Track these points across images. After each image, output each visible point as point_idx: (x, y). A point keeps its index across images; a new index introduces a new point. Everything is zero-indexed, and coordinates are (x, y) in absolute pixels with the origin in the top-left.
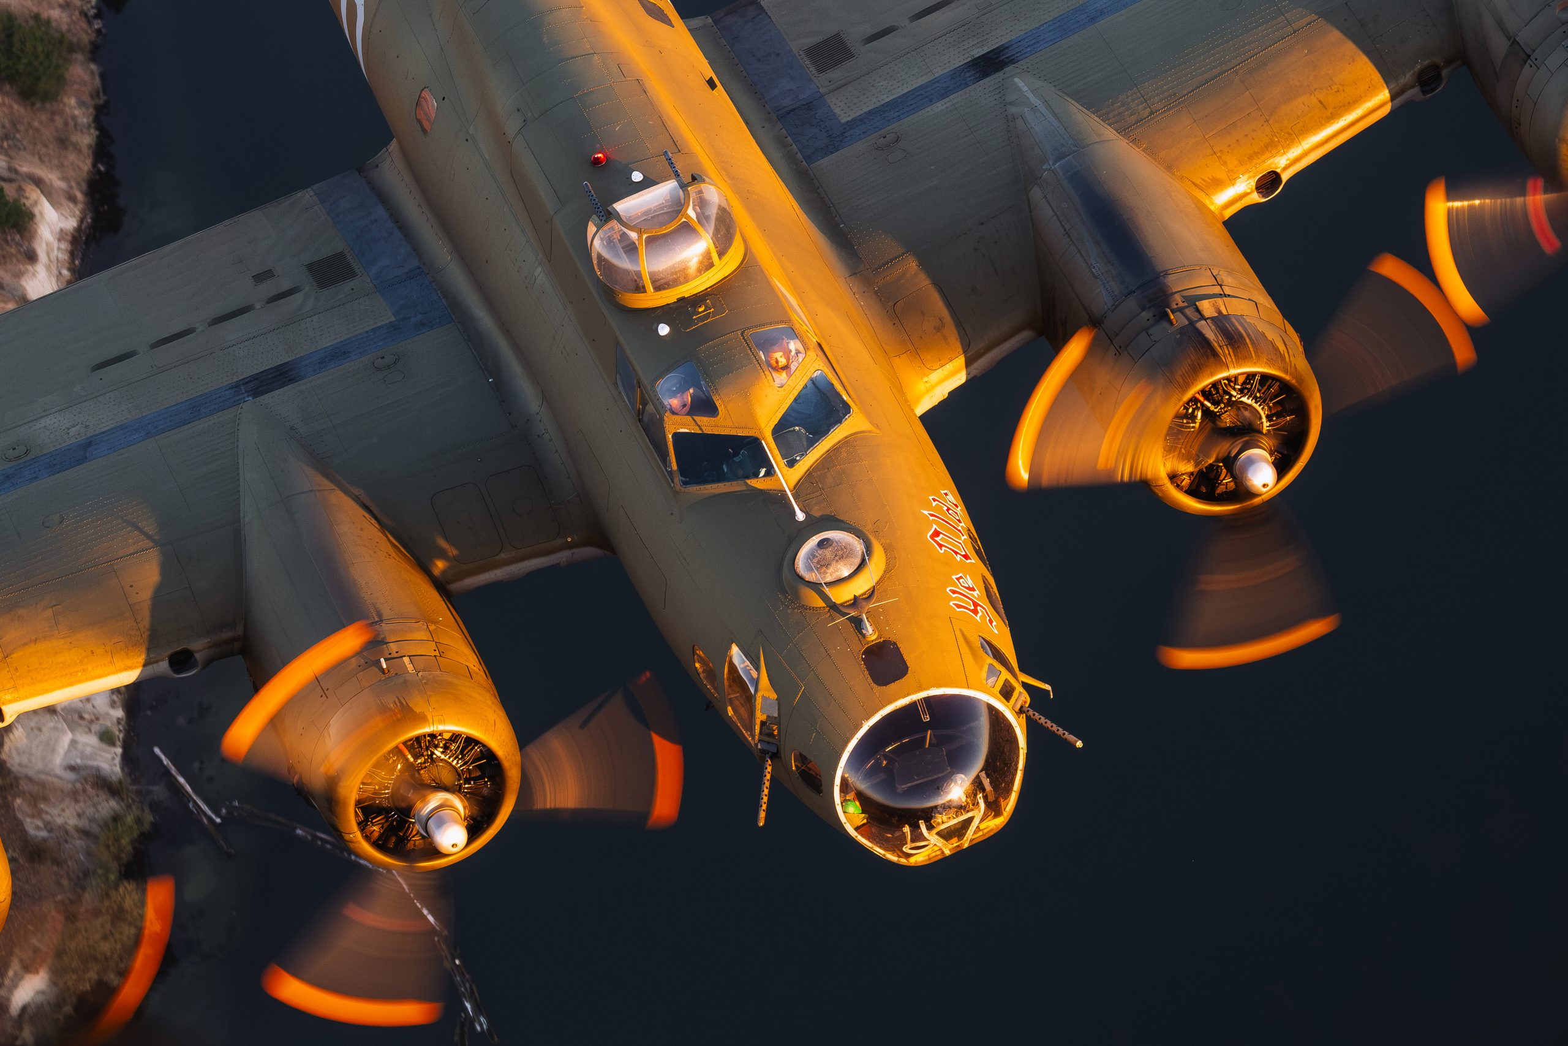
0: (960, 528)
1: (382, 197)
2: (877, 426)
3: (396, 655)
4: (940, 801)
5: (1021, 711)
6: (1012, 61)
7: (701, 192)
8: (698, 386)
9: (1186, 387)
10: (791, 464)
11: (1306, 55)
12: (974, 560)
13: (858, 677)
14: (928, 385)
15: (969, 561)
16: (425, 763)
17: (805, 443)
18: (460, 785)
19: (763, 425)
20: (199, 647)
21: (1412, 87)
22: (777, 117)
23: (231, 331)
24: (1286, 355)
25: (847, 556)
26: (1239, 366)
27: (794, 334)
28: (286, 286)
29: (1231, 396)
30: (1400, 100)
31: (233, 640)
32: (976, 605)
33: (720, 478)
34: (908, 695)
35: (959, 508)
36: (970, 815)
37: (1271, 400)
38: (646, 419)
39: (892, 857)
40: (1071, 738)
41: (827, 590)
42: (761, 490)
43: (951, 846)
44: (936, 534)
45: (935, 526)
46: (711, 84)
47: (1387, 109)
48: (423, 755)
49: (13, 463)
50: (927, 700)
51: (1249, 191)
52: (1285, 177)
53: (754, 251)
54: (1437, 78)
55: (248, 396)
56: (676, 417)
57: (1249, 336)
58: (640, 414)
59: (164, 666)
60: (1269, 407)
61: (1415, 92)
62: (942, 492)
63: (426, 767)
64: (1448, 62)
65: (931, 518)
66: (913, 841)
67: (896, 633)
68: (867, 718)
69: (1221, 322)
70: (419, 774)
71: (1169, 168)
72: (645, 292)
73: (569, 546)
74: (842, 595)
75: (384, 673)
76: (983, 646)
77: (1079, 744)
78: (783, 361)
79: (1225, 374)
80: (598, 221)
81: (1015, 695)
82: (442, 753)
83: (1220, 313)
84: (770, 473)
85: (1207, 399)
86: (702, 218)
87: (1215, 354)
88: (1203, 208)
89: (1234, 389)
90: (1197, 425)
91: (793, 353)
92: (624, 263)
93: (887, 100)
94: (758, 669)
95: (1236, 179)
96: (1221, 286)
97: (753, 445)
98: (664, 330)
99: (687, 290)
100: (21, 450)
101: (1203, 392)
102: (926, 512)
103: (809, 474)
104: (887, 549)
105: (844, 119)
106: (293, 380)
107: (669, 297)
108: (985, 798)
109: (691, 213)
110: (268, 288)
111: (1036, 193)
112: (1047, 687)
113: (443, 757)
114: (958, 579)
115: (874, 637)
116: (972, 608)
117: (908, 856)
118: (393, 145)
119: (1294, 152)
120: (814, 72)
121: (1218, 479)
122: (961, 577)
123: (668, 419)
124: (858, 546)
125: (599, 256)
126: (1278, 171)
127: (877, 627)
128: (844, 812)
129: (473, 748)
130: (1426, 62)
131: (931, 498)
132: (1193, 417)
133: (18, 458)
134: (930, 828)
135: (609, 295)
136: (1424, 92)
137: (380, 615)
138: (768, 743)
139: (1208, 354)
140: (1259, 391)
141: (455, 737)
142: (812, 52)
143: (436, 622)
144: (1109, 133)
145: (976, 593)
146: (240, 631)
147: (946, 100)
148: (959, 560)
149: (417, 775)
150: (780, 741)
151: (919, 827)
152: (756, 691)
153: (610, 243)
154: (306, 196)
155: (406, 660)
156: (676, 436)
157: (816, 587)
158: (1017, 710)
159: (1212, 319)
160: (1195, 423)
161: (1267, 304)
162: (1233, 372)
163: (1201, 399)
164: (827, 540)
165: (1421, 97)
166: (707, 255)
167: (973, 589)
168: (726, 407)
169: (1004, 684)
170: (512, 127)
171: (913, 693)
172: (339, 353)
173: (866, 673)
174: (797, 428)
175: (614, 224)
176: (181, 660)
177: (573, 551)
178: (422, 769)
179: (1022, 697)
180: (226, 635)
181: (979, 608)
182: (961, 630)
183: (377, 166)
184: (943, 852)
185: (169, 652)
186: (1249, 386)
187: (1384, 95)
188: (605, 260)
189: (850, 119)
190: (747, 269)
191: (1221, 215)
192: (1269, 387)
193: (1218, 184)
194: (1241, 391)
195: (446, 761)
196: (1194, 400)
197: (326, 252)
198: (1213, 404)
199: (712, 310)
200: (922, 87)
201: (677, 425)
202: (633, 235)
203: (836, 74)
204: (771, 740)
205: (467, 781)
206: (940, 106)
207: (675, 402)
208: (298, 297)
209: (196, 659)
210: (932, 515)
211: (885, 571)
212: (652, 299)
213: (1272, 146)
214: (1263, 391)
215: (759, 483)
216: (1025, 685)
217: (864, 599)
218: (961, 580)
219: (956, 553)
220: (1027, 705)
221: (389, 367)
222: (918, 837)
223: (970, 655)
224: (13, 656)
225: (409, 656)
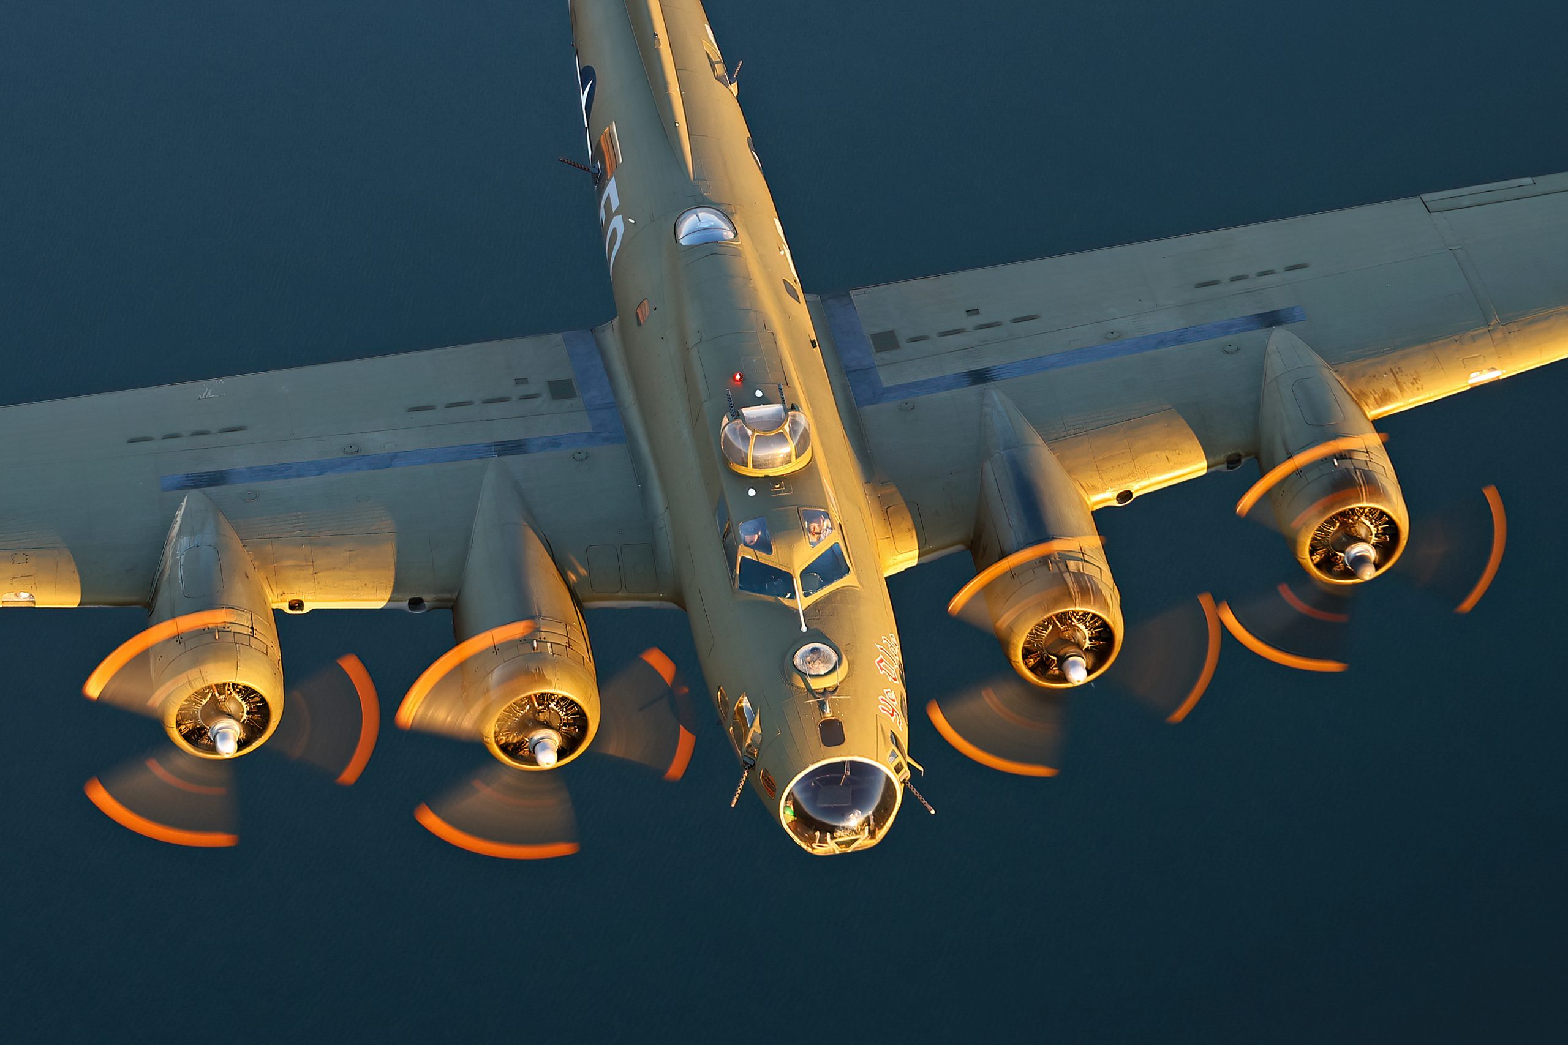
0: (895, 660)
1: (603, 353)
2: (861, 584)
3: (544, 640)
4: (842, 824)
5: (904, 782)
6: (992, 379)
7: (794, 416)
8: (764, 532)
9: (1049, 610)
10: (806, 595)
11: (1166, 427)
12: (899, 682)
13: (814, 737)
14: (895, 561)
15: (895, 682)
16: (544, 709)
17: (818, 585)
18: (560, 727)
19: (796, 567)
20: (428, 598)
21: (1223, 463)
22: (846, 372)
23: (495, 410)
24: (1111, 606)
25: (826, 663)
26: (1082, 606)
27: (827, 515)
28: (532, 390)
29: (1072, 621)
30: (1213, 469)
31: (449, 600)
32: (893, 710)
33: (762, 591)
34: (841, 756)
35: (897, 647)
36: (858, 837)
37: (1094, 629)
38: (727, 541)
39: (804, 846)
40: (929, 807)
41: (809, 679)
42: (786, 606)
43: (840, 850)
44: (881, 661)
45: (881, 656)
46: (813, 344)
47: (1204, 472)
48: (543, 704)
49: (348, 456)
50: (852, 763)
51: (1112, 498)
52: (1135, 496)
53: (817, 458)
54: (1239, 461)
55: (495, 454)
56: (746, 548)
57: (1092, 589)
58: (724, 537)
59: (404, 605)
60: (1092, 633)
61: (1223, 467)
62: (890, 635)
63: (543, 712)
64: (1247, 455)
65: (880, 650)
66: (819, 842)
67: (842, 717)
68: (813, 763)
69: (1079, 576)
70: (539, 715)
71: (1069, 472)
72: (747, 466)
73: (660, 599)
74: (817, 684)
75: (534, 649)
76: (891, 737)
77: (933, 812)
78: (817, 530)
79: (1073, 609)
80: (730, 417)
81: (902, 771)
82: (555, 705)
83: (1079, 570)
84: (793, 597)
85: (1058, 620)
86: (793, 432)
87: (1070, 595)
88: (1082, 501)
89: (1075, 618)
90: (1047, 633)
91: (825, 527)
92: (739, 444)
93: (914, 381)
94: (755, 714)
95: (1106, 489)
96: (1083, 553)
97: (788, 578)
98: (752, 492)
99: (771, 472)
100: (355, 449)
101: (1057, 616)
102: (878, 646)
103: (815, 604)
104: (851, 664)
105: (885, 385)
106: (523, 452)
107: (760, 473)
108: (869, 829)
109: (787, 428)
110: (523, 390)
111: (988, 466)
112: (921, 769)
113: (555, 708)
114: (887, 692)
115: (829, 715)
116: (891, 712)
117: (813, 848)
118: (616, 321)
119: (1144, 483)
120: (874, 350)
121: (1051, 666)
122: (889, 692)
123: (742, 547)
124: (834, 658)
125: (726, 435)
126: (1132, 491)
127: (833, 710)
128: (784, 813)
129: (573, 707)
130: (1234, 452)
131: (883, 637)
132: (1046, 628)
133: (352, 453)
134: (832, 838)
135: (726, 462)
136: (1228, 468)
137: (540, 613)
138: (750, 758)
139: (1066, 596)
140: (1089, 622)
141: (564, 698)
142: (875, 337)
143: (571, 625)
144: (1039, 441)
145: (895, 703)
146: (454, 596)
147: (948, 391)
148: (890, 680)
149: (537, 715)
150: (757, 759)
151: (826, 836)
152: (751, 726)
153: (733, 431)
154: (558, 337)
155: (549, 644)
156: (743, 559)
157: (803, 675)
158: (901, 781)
159: (1073, 573)
160: (1047, 631)
161: (1107, 572)
162: (1077, 609)
163: (1055, 619)
164: (817, 649)
165: (1226, 470)
166: (790, 455)
167: (893, 700)
168: (777, 550)
169: (898, 764)
170: (692, 340)
171: (844, 756)
172: (554, 443)
173: (819, 735)
174: (815, 574)
175: (739, 421)
176: (415, 603)
177: (662, 602)
178: (541, 712)
179: (906, 773)
180: (447, 596)
181: (895, 713)
182: (881, 725)
183: (603, 331)
184: (834, 851)
185: (410, 597)
186: (1084, 618)
187: (1205, 464)
188: (729, 439)
189: (888, 386)
190: (811, 469)
191: (1092, 508)
192: (1095, 622)
193: (1095, 489)
194: (1079, 620)
195: (556, 711)
196: (1050, 618)
197: (561, 376)
198: (1061, 624)
199: (784, 489)
200: (935, 379)
201: (745, 553)
202: (749, 432)
203: (887, 356)
204: (752, 757)
205: (565, 725)
206: (944, 394)
207: (748, 538)
208: (539, 401)
209: (425, 604)
210: (881, 649)
211: (846, 677)
212: (750, 471)
213: (1132, 476)
214: (1091, 622)
215: (786, 601)
216: (909, 764)
217: (830, 692)
218: (889, 693)
219: (889, 675)
220: (907, 779)
221: (582, 460)
222: (823, 840)
223: (883, 742)
224: (319, 574)
225: (551, 643)
